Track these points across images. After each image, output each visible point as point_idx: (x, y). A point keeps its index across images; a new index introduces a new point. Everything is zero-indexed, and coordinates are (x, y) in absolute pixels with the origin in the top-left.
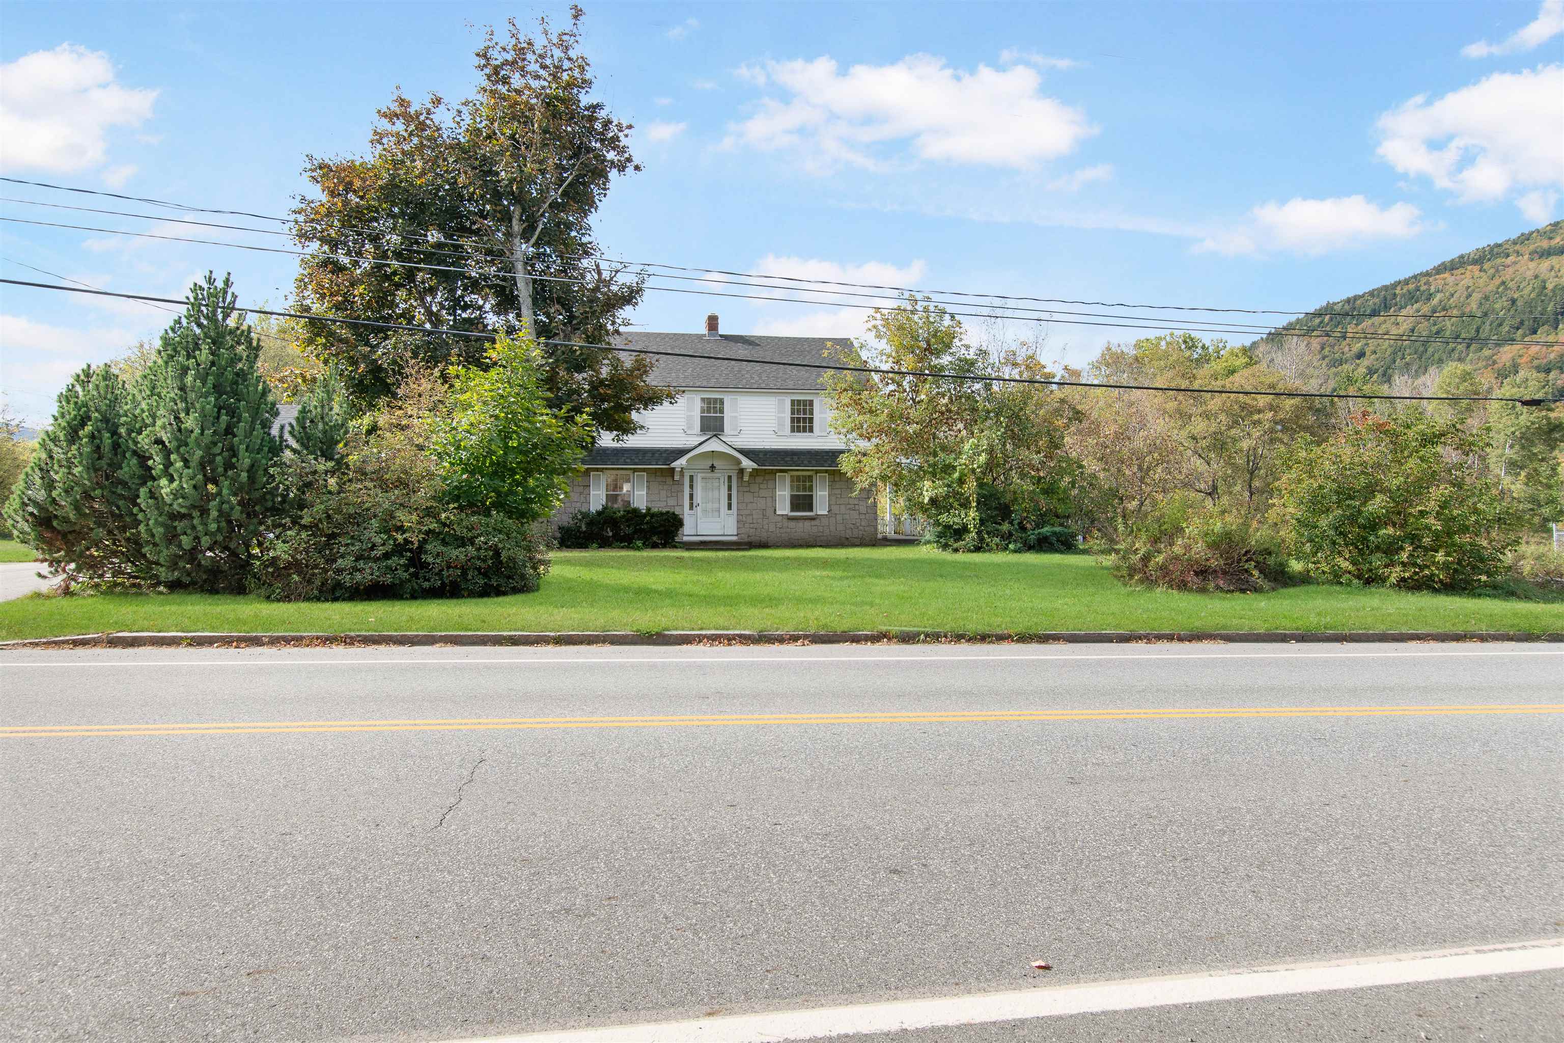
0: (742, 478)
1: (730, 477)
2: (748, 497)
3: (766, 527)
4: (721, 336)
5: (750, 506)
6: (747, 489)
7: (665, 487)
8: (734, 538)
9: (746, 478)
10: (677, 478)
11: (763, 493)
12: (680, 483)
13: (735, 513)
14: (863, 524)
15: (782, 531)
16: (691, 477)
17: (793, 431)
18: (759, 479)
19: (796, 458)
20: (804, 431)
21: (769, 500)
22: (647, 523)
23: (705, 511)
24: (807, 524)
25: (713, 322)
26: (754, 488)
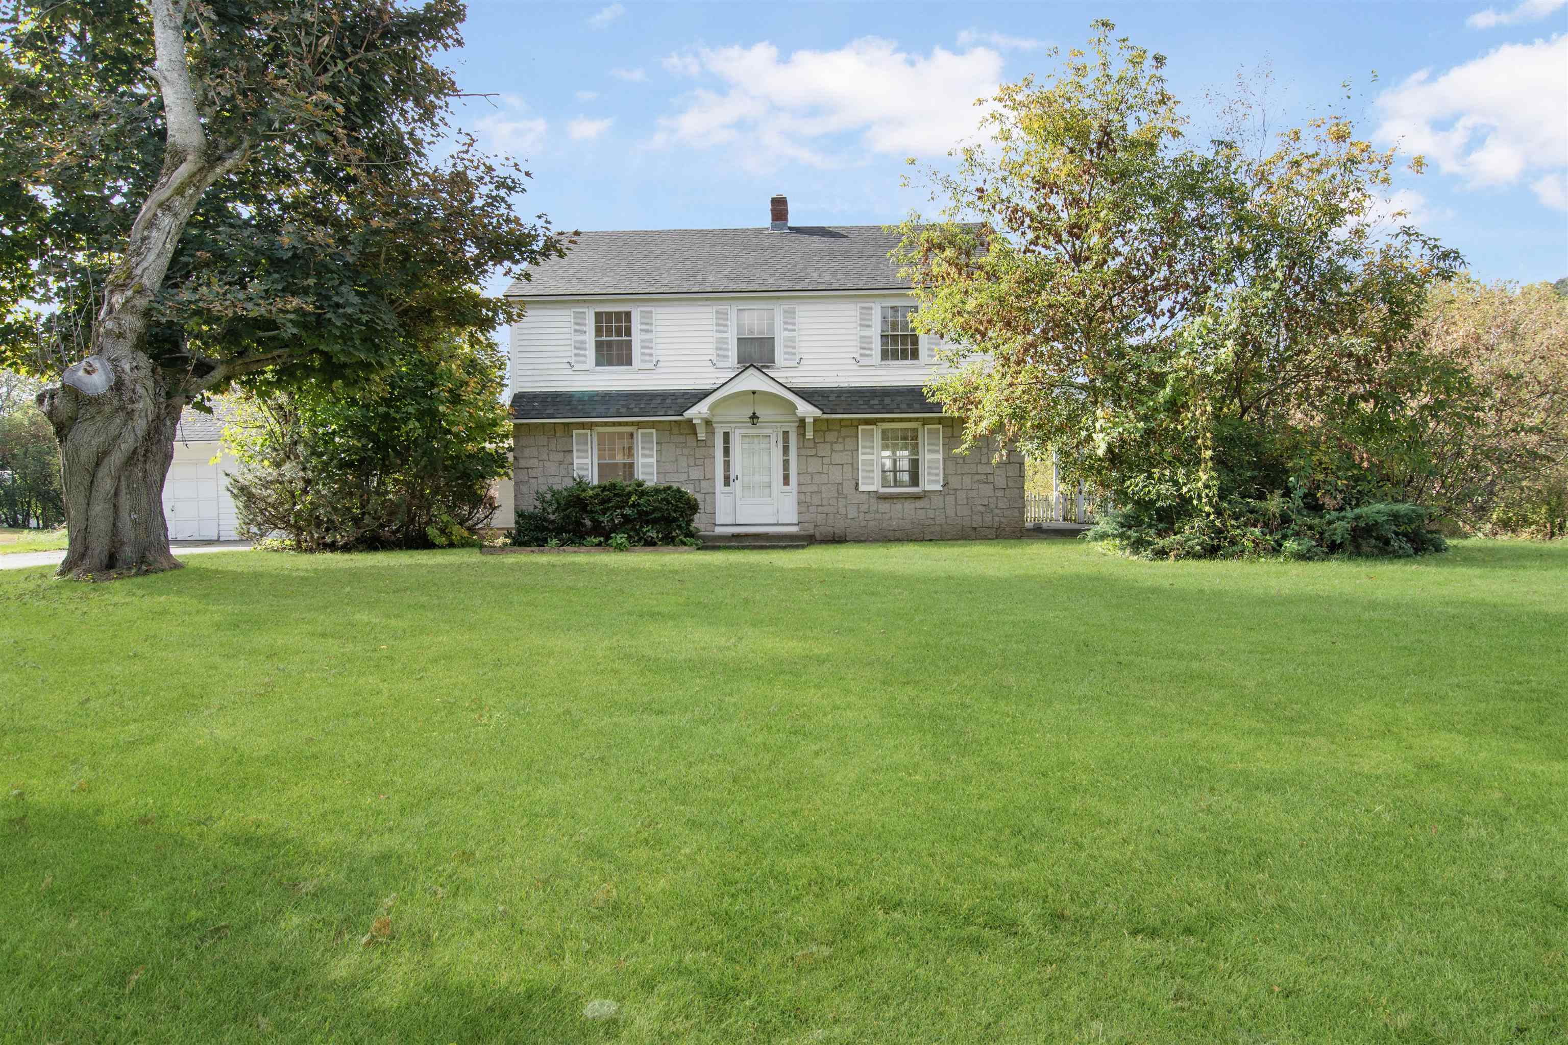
0: (804, 435)
1: (786, 434)
2: (814, 465)
3: (842, 511)
4: (790, 228)
5: (816, 479)
6: (813, 452)
7: (686, 451)
8: (794, 529)
9: (809, 435)
10: (701, 436)
11: (837, 458)
12: (708, 444)
13: (795, 492)
14: (1000, 505)
15: (868, 517)
16: (726, 436)
17: (885, 355)
18: (831, 436)
19: (887, 400)
20: (905, 357)
21: (847, 468)
22: (633, 506)
23: (746, 487)
24: (909, 506)
25: (779, 208)
26: (824, 450)
